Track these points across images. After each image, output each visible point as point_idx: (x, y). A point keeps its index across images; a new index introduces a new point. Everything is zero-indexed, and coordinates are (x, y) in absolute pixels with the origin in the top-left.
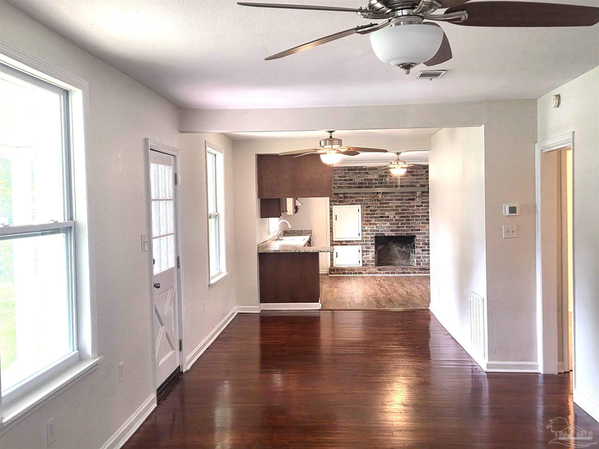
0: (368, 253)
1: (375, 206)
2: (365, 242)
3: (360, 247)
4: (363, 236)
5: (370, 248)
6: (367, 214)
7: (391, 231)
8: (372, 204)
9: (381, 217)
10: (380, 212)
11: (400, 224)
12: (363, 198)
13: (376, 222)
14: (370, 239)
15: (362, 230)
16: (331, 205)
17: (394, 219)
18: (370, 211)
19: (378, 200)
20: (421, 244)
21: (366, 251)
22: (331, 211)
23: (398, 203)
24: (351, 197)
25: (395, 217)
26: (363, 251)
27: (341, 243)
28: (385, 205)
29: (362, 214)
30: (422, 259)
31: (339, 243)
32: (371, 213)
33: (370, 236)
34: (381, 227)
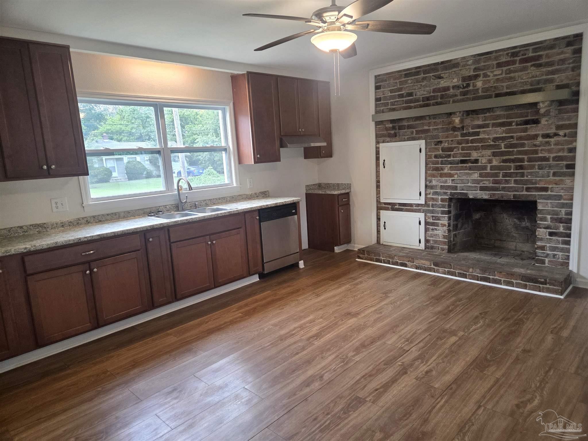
0: (436, 227)
1: (452, 141)
2: (431, 208)
3: (421, 216)
4: (428, 196)
5: (439, 219)
6: (436, 157)
7: (482, 189)
8: (447, 137)
9: (463, 162)
10: (460, 151)
11: (501, 176)
12: (429, 126)
13: (452, 172)
14: (440, 203)
15: (426, 186)
16: (378, 142)
17: (489, 165)
18: (442, 151)
19: (454, 129)
20: (549, 220)
21: (433, 224)
22: (378, 153)
23: (500, 132)
24: (409, 127)
25: (490, 161)
26: (426, 223)
27: (393, 207)
28: (471, 138)
29: (427, 157)
30: (549, 252)
31: (390, 206)
32: (444, 156)
33: (440, 197)
34: (462, 181)
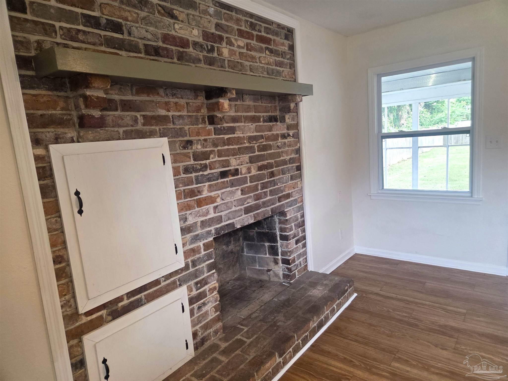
0: (202, 301)
1: (205, 140)
2: (192, 270)
3: (183, 293)
4: (186, 249)
6: (187, 170)
7: (247, 211)
8: (198, 134)
9: (223, 174)
13: (212, 194)
14: (203, 253)
15: (182, 230)
18: (195, 160)
21: (199, 297)
25: (249, 170)
26: (191, 301)
29: (176, 172)
32: (199, 167)
33: (201, 244)
34: (227, 206)
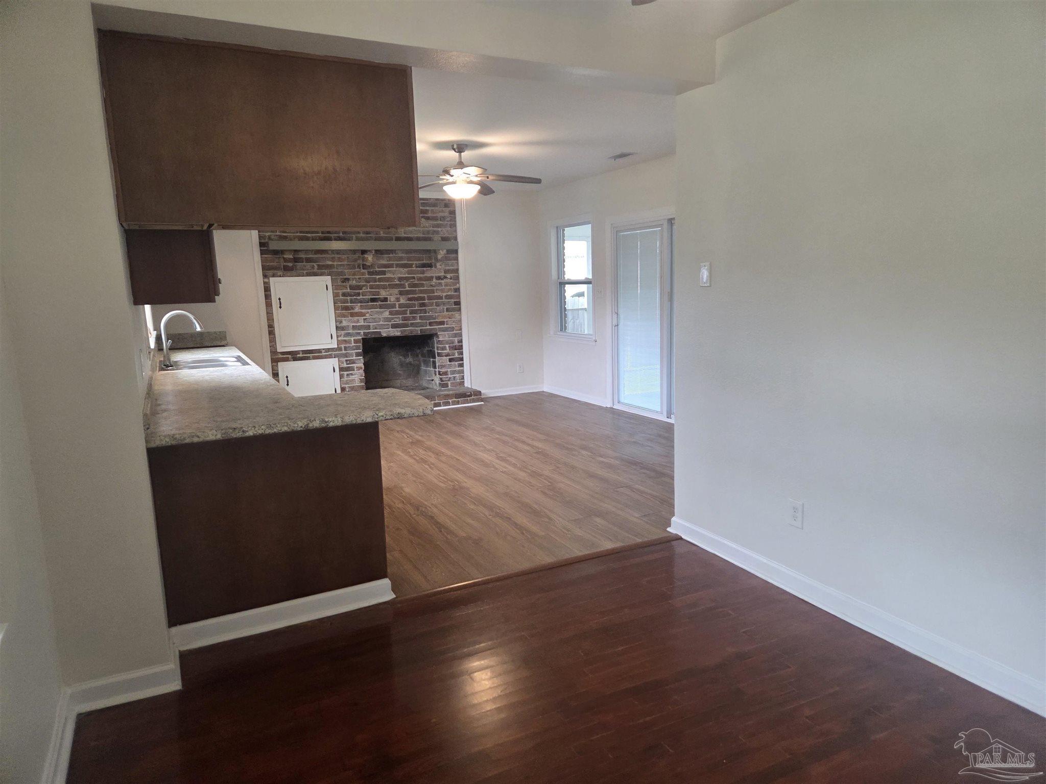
0: (350, 372)
1: (359, 278)
2: (344, 352)
3: (334, 362)
4: (339, 339)
5: (354, 363)
6: (344, 295)
7: (394, 326)
8: (354, 274)
9: (373, 300)
10: (369, 290)
11: (408, 312)
12: (333, 262)
13: (363, 311)
14: (353, 344)
15: (337, 327)
16: (265, 276)
17: (397, 303)
18: (350, 289)
19: (364, 267)
20: (448, 348)
21: (347, 369)
22: (267, 289)
23: (403, 273)
24: (309, 260)
25: (398, 299)
26: (341, 369)
27: (294, 356)
28: (378, 277)
29: (335, 295)
30: (450, 376)
31: (290, 356)
32: (352, 293)
33: (352, 339)
34: (375, 320)
